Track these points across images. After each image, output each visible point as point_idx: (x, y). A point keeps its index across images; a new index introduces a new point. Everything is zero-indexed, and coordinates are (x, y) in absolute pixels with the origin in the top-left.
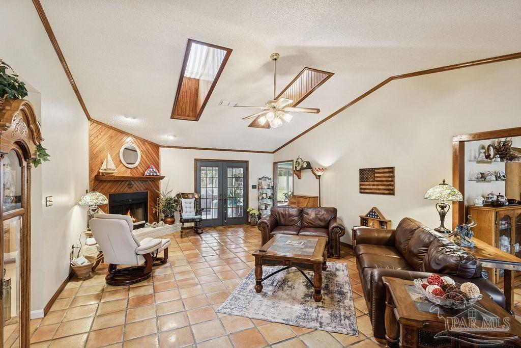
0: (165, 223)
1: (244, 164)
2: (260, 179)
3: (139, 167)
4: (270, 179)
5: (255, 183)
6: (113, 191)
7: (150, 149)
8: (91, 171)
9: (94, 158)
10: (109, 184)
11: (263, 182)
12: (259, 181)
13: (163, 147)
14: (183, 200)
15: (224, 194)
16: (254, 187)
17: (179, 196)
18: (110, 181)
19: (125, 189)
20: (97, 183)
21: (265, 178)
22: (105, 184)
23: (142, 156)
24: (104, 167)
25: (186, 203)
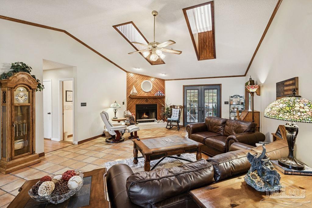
0: (164, 121)
1: (218, 87)
2: (232, 97)
3: (152, 92)
4: (241, 97)
5: (228, 100)
6: (138, 103)
7: (159, 82)
8: (128, 94)
9: (129, 88)
10: (136, 100)
11: (234, 99)
12: (231, 98)
13: (167, 80)
14: (173, 109)
15: (202, 107)
16: (226, 103)
17: (171, 107)
18: (136, 98)
19: (144, 102)
20: (130, 99)
21: (236, 96)
22: (134, 100)
23: (153, 86)
24: (132, 92)
25: (174, 111)
